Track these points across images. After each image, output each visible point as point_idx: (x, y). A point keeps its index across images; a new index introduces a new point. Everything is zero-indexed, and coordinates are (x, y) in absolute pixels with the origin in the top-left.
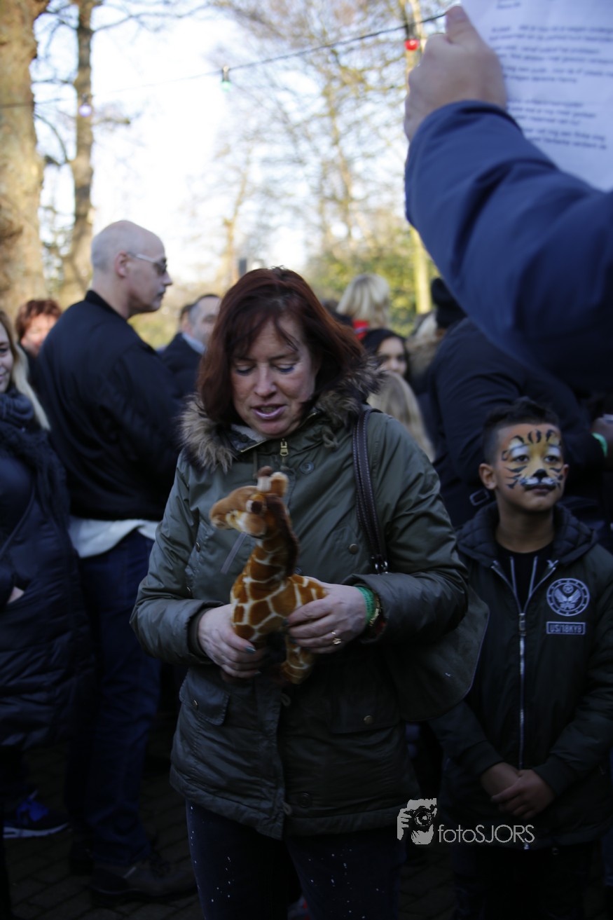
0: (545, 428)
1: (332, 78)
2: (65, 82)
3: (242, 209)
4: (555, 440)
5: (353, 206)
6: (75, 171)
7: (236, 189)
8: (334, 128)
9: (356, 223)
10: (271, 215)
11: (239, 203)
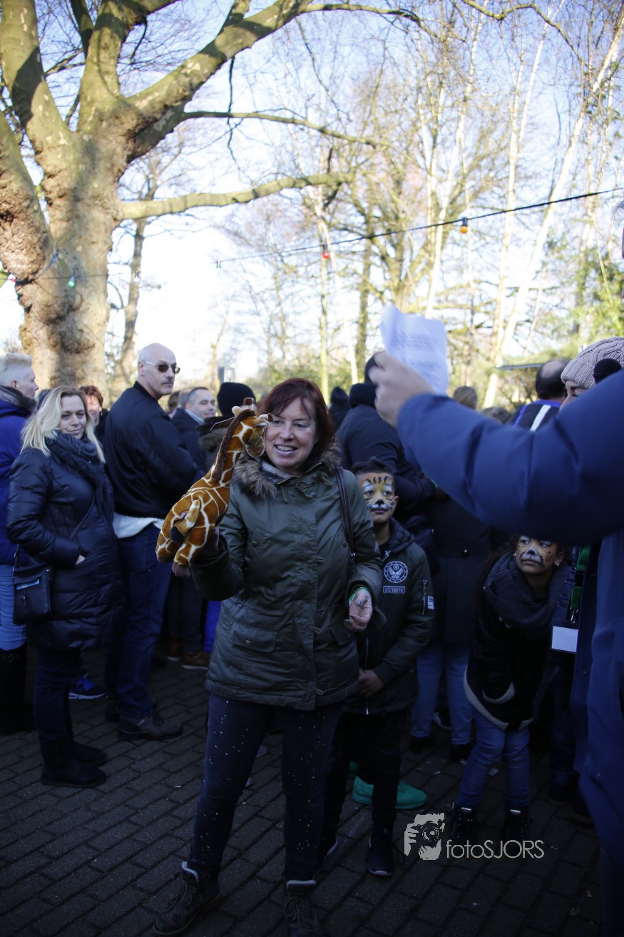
0: (383, 475)
1: (279, 269)
2: (126, 264)
3: (221, 338)
4: (390, 482)
5: (287, 341)
6: (126, 313)
7: (220, 327)
8: (278, 296)
9: (289, 350)
10: (239, 343)
11: (220, 335)
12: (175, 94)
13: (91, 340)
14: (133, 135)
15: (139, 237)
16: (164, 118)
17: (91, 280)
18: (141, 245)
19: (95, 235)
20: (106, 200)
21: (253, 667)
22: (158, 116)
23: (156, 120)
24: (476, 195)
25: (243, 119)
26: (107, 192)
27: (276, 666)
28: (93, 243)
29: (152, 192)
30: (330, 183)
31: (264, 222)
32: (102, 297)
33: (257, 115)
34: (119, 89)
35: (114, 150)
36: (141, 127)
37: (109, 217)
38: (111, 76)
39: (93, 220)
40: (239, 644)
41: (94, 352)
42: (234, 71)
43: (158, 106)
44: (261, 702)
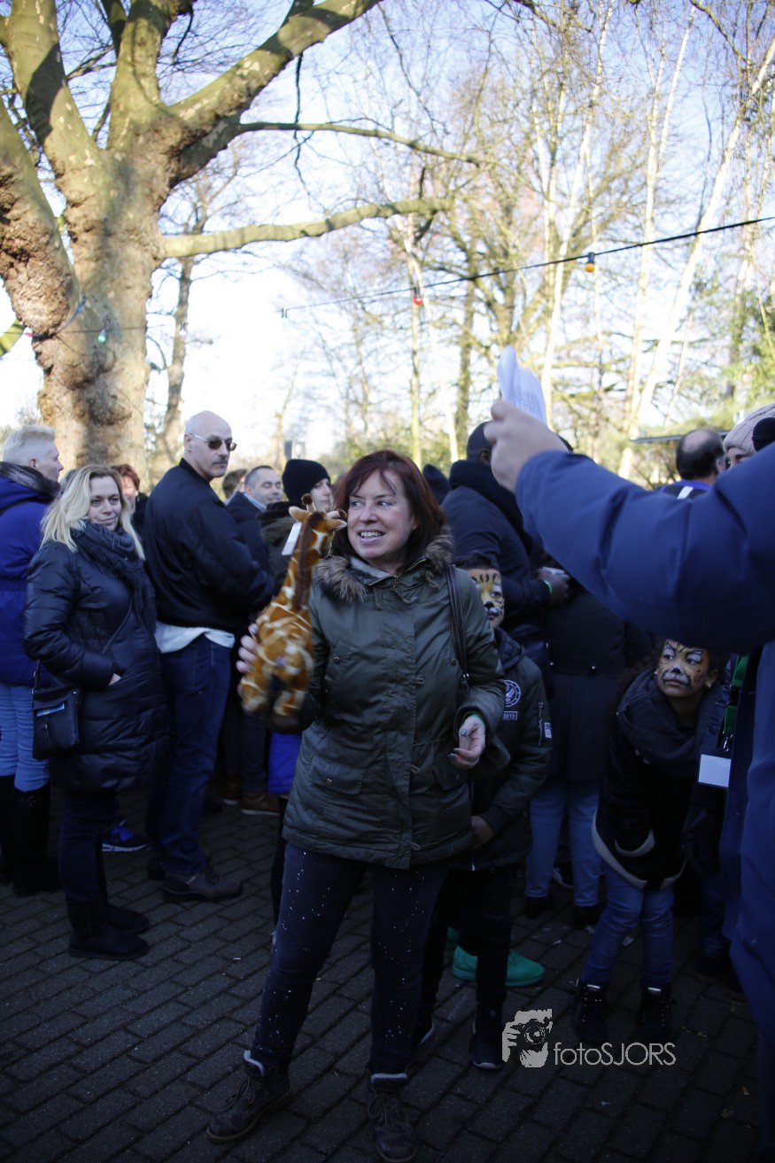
0: (491, 572)
1: (359, 319)
2: (170, 314)
3: (288, 406)
4: (499, 581)
5: (370, 408)
6: (170, 375)
7: (286, 392)
8: (359, 353)
9: (372, 420)
10: (310, 411)
11: (287, 402)
12: (228, 101)
13: (126, 408)
14: (177, 153)
15: (185, 280)
16: (215, 131)
17: (126, 334)
18: (188, 290)
19: (131, 278)
20: (143, 234)
21: (335, 812)
22: (208, 129)
23: (205, 134)
24: (604, 225)
25: (313, 131)
26: (145, 225)
27: (363, 811)
28: (128, 288)
29: (201, 224)
30: (422, 211)
31: (340, 261)
32: (140, 355)
33: (331, 127)
34: (159, 94)
35: (154, 172)
36: (186, 143)
37: (147, 255)
38: (149, 79)
39: (127, 260)
40: (319, 783)
41: (130, 423)
42: (302, 72)
43: (207, 117)
44: (344, 856)
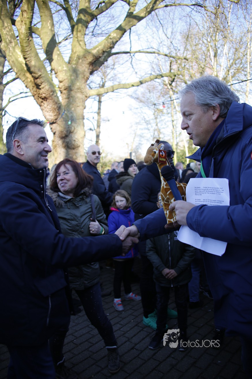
1: (155, 111)
2: (95, 113)
6: (96, 132)
7: (134, 135)
8: (156, 122)
12: (107, 46)
13: (79, 144)
14: (92, 64)
15: (100, 102)
16: (103, 56)
17: (78, 121)
18: (100, 105)
19: (79, 103)
20: (82, 89)
22: (101, 55)
23: (100, 57)
25: (135, 53)
26: (83, 86)
28: (78, 106)
29: (104, 84)
30: (171, 76)
32: (82, 127)
33: (140, 52)
34: (86, 47)
35: (85, 70)
36: (94, 60)
37: (84, 96)
38: (83, 42)
39: (78, 97)
41: (80, 148)
42: (131, 35)
43: (101, 52)
